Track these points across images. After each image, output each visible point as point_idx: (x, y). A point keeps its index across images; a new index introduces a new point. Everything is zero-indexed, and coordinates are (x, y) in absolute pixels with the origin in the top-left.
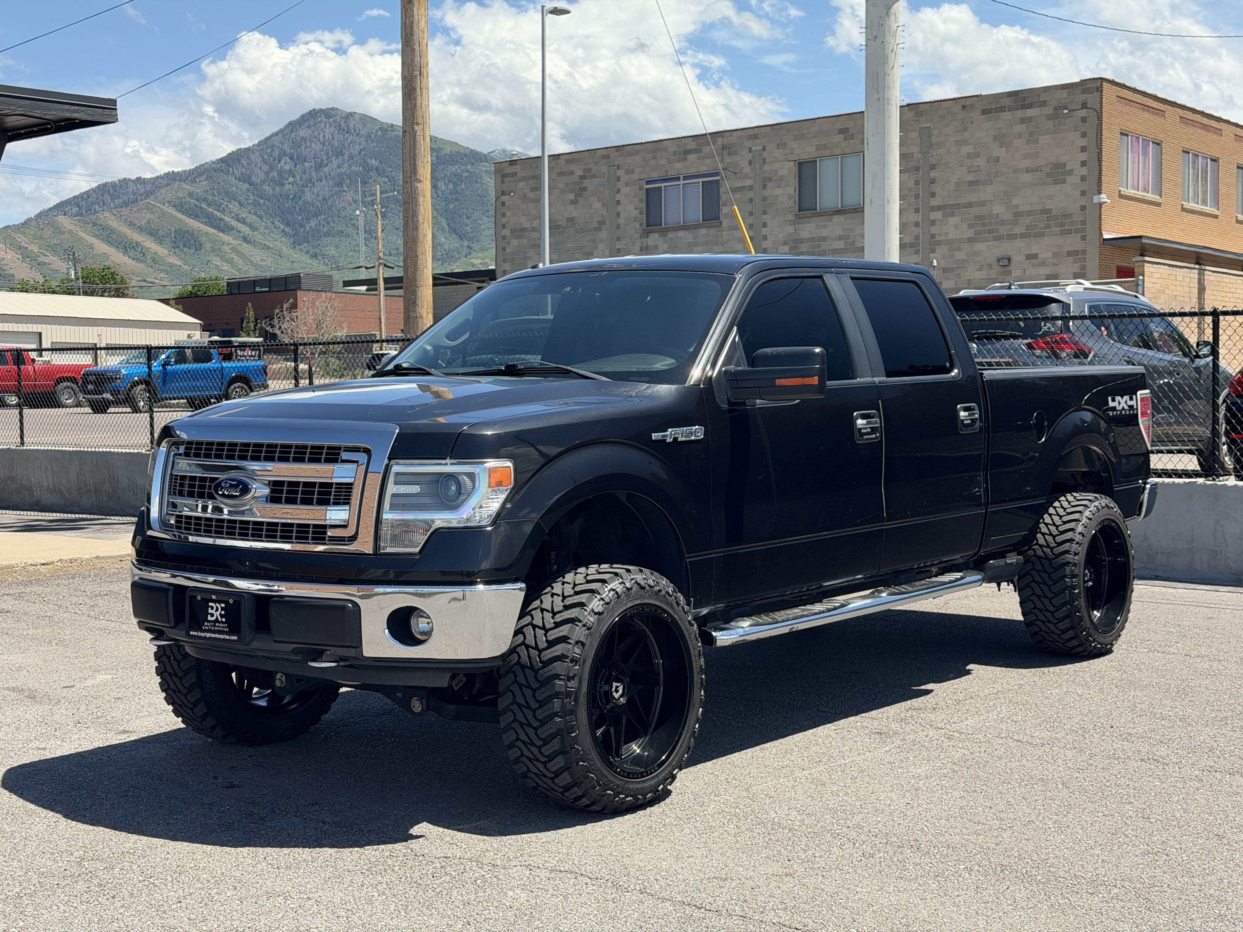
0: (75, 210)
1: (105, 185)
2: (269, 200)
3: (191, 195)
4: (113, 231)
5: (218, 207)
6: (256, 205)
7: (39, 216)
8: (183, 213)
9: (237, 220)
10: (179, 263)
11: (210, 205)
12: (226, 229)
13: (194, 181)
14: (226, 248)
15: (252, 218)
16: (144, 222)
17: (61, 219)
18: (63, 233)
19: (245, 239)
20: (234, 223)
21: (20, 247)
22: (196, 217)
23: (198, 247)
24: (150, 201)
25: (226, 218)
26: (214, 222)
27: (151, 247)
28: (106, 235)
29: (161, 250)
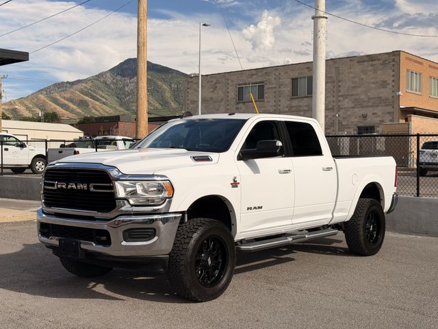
0: (45, 92)
1: (56, 84)
2: (112, 90)
3: (85, 87)
4: (58, 100)
5: (95, 92)
6: (108, 92)
7: (32, 94)
8: (83, 94)
9: (101, 97)
10: (80, 111)
11: (92, 91)
12: (98, 100)
13: (86, 83)
14: (97, 106)
15: (106, 96)
16: (69, 97)
17: (40, 95)
22: (87, 95)
23: (87, 106)
24: (71, 90)
25: (97, 96)
26: (93, 97)
27: (71, 105)
28: (55, 101)
29: (75, 107)
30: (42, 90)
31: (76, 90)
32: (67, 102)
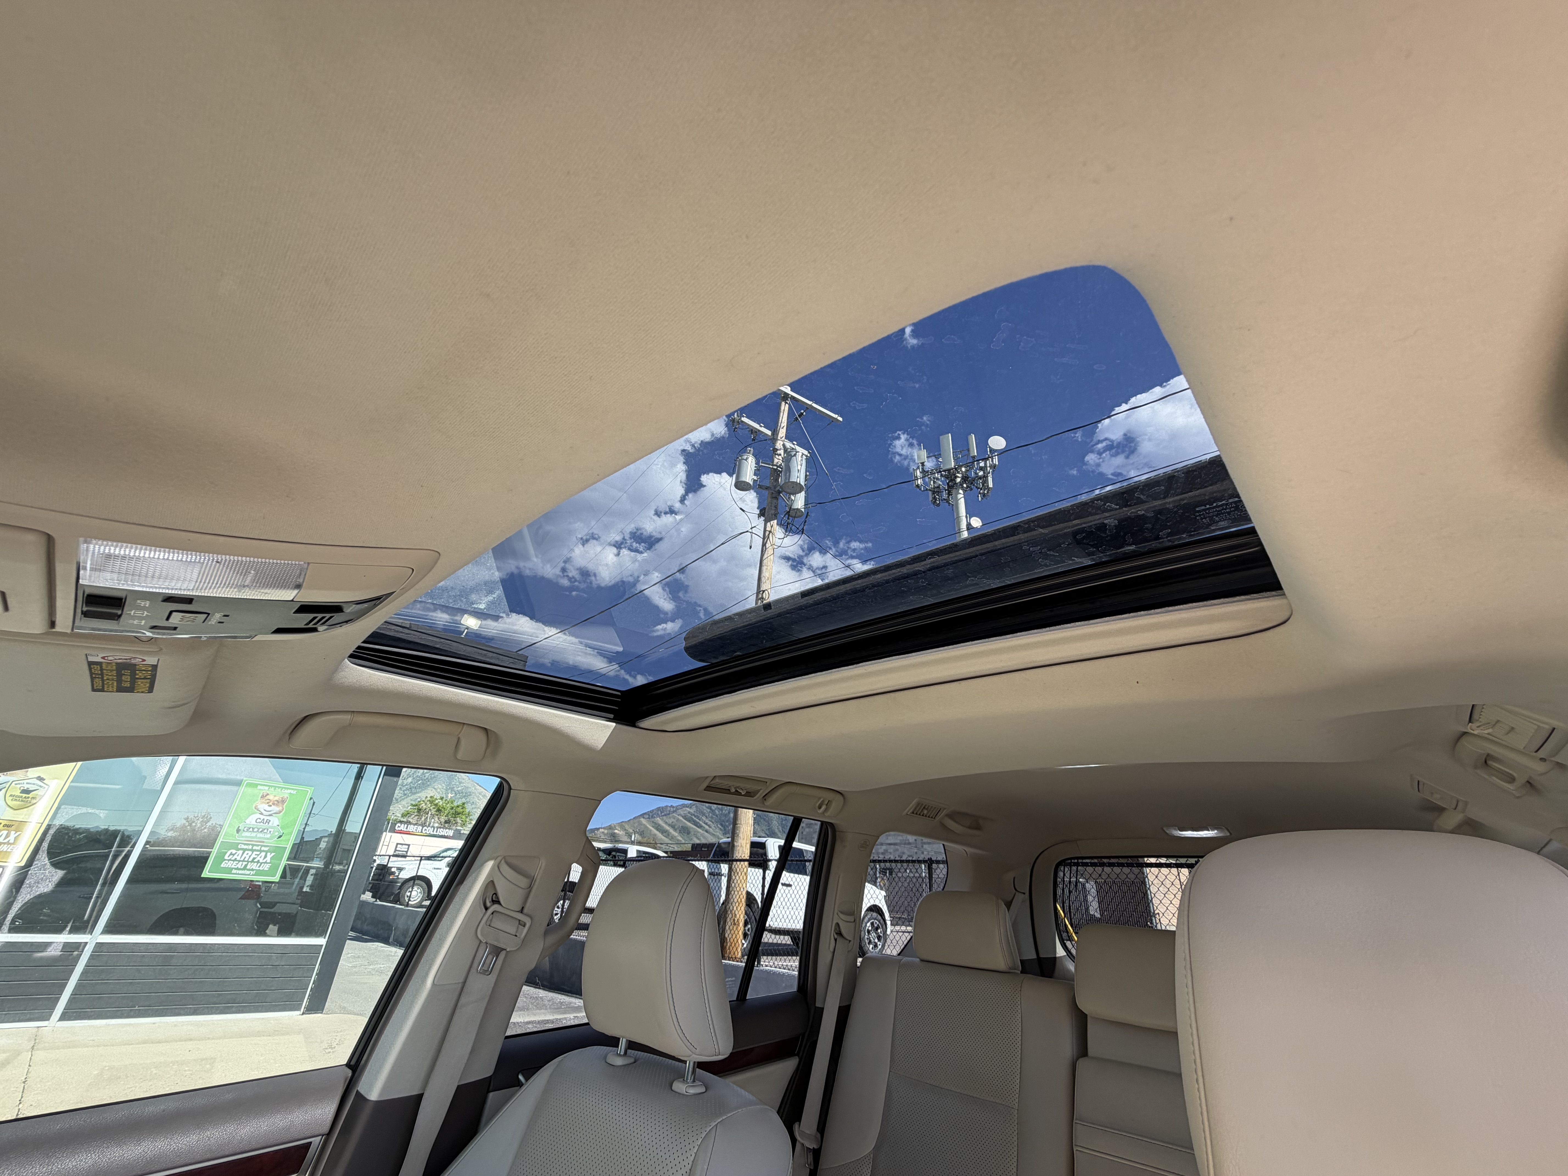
0: (647, 816)
1: (659, 807)
2: (717, 816)
3: (689, 812)
4: (659, 825)
5: (698, 817)
6: (712, 817)
7: (634, 818)
8: (685, 819)
9: (705, 823)
10: (681, 839)
11: (695, 817)
12: (700, 827)
13: (691, 808)
14: (699, 834)
15: (710, 823)
16: (671, 822)
17: (642, 819)
18: (642, 825)
19: (707, 831)
20: (703, 825)
21: (625, 830)
22: (689, 821)
23: (689, 833)
24: (674, 814)
25: (701, 823)
26: (696, 824)
27: (671, 831)
28: (658, 828)
29: (676, 834)
30: (645, 814)
31: (678, 815)
32: (667, 828)
